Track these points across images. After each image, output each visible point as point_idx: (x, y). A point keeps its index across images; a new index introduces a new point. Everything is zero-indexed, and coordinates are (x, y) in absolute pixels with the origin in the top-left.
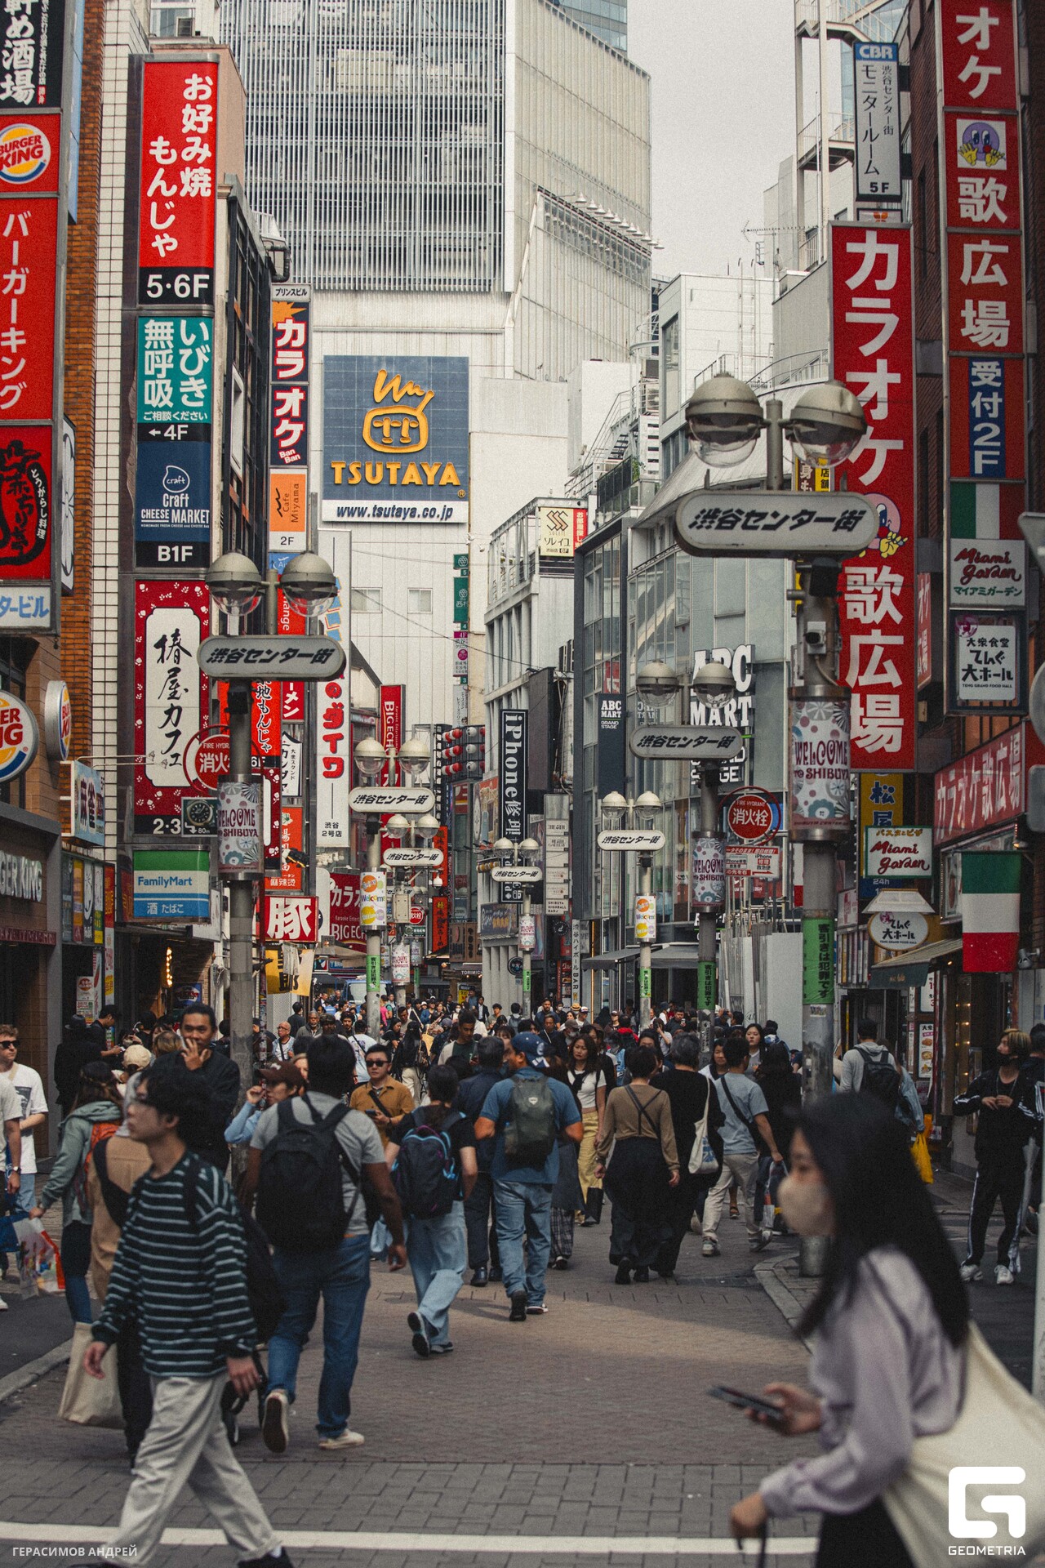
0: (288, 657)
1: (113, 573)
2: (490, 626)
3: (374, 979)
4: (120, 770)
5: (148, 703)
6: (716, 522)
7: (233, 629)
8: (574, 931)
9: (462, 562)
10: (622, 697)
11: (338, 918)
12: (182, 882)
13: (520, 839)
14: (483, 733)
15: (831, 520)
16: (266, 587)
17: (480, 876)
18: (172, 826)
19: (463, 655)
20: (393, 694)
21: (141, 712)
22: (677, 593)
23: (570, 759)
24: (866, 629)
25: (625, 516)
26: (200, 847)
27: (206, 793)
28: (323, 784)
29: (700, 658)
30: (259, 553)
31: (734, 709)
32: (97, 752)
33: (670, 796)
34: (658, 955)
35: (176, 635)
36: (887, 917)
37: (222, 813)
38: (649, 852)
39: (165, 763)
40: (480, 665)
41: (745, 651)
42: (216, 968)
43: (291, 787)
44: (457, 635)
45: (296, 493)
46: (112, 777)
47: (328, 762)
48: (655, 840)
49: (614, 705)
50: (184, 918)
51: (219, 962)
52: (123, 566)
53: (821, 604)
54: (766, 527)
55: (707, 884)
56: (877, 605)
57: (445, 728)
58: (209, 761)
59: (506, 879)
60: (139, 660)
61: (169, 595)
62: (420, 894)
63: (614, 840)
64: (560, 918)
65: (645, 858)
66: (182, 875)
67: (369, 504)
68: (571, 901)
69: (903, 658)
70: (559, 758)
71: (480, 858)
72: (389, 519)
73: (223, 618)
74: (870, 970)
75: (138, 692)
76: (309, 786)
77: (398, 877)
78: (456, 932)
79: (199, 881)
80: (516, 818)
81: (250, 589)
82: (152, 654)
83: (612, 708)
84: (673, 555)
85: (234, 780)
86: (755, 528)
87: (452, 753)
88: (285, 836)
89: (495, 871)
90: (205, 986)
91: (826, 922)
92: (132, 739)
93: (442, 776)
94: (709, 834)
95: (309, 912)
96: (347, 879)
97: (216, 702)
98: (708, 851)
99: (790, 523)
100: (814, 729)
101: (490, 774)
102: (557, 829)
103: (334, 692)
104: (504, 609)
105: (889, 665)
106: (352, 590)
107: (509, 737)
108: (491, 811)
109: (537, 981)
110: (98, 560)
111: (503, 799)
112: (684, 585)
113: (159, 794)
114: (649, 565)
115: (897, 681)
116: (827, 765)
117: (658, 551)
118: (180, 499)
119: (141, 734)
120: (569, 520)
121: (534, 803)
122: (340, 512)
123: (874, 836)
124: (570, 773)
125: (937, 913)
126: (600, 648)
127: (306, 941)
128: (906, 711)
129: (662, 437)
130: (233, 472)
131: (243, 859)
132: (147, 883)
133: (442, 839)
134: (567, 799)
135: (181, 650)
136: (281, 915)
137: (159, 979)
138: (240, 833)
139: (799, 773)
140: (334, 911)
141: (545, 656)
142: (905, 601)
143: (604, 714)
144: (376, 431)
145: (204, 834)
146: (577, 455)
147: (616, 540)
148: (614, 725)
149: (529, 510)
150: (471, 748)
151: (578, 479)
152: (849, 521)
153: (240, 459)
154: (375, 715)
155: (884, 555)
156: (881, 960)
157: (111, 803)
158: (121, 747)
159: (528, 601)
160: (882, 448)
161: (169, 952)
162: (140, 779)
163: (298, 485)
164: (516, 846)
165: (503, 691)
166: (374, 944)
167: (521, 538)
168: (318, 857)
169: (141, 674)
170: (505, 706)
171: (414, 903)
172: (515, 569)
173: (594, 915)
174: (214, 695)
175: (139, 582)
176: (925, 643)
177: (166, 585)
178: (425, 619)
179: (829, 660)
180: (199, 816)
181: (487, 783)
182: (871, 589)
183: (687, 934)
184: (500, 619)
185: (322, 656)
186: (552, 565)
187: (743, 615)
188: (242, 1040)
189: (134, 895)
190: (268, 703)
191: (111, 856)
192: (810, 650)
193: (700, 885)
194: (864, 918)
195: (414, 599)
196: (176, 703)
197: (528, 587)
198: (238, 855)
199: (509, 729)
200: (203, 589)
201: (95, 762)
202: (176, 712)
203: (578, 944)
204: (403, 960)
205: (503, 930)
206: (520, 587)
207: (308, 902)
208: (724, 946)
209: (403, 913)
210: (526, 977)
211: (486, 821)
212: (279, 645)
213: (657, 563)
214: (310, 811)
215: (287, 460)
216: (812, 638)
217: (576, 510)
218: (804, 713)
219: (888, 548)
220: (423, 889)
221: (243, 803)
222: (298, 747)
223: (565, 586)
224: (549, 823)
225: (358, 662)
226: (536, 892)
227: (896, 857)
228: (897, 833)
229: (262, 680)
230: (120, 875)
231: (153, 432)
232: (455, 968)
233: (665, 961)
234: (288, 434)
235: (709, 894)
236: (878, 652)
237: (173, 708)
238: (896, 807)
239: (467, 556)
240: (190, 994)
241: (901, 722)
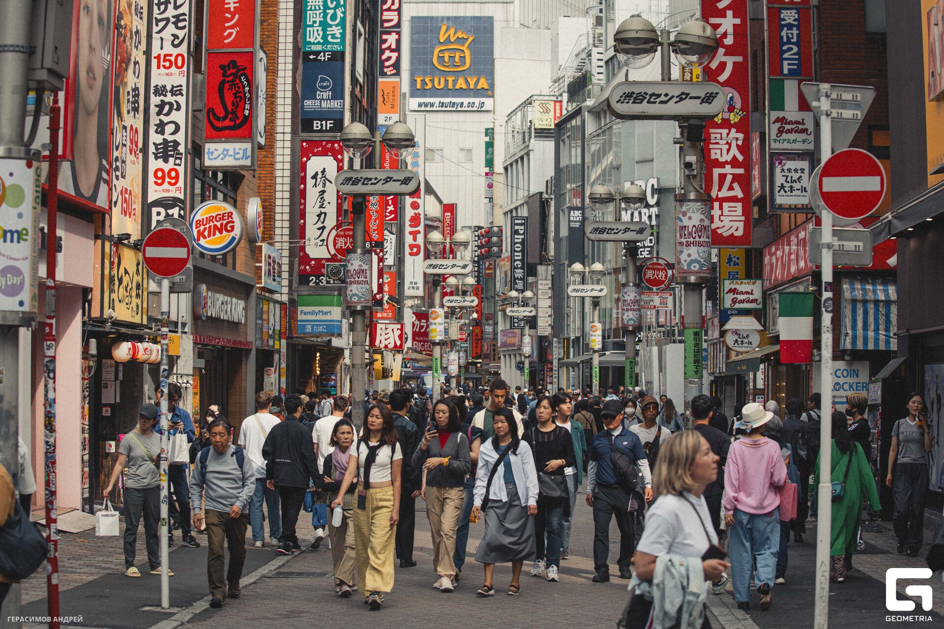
0: (387, 182)
1: (288, 137)
2: (506, 169)
3: (436, 370)
4: (290, 249)
5: (307, 211)
6: (632, 100)
7: (357, 165)
8: (554, 345)
9: (489, 132)
10: (582, 208)
11: (417, 338)
12: (326, 313)
13: (523, 291)
14: (501, 231)
15: (698, 98)
16: (375, 142)
17: (500, 313)
18: (320, 281)
19: (490, 186)
20: (450, 208)
21: (303, 215)
22: (614, 149)
23: (552, 245)
24: (722, 165)
25: (583, 104)
26: (336, 293)
27: (340, 261)
28: (408, 259)
29: (627, 185)
30: (372, 125)
31: (647, 215)
32: (278, 238)
33: (610, 266)
34: (603, 358)
35: (324, 171)
36: (736, 332)
37: (349, 271)
38: (598, 297)
39: (316, 244)
40: (500, 191)
41: (654, 181)
42: (345, 364)
43: (390, 260)
44: (487, 174)
45: (393, 92)
46: (286, 253)
47: (411, 247)
48: (601, 290)
49: (578, 213)
50: (327, 334)
51: (347, 361)
52: (294, 132)
53: (693, 146)
54: (661, 102)
55: (630, 313)
56: (728, 151)
57: (480, 228)
58: (341, 242)
59: (515, 314)
60: (302, 186)
61: (320, 149)
62: (465, 324)
63: (577, 291)
64: (546, 337)
65: (596, 302)
66: (326, 309)
67: (436, 100)
68: (553, 328)
69: (744, 181)
70: (546, 244)
71: (500, 303)
72: (448, 109)
73: (351, 161)
74: (726, 363)
75: (301, 204)
76: (400, 260)
77: (451, 313)
78: (485, 347)
79: (336, 313)
80: (521, 279)
81: (365, 143)
82: (310, 182)
83: (576, 215)
84: (611, 127)
85: (355, 252)
86: (655, 103)
87: (483, 242)
88: (386, 288)
89: (508, 310)
90: (339, 375)
91: (698, 330)
92: (298, 231)
93: (478, 256)
94: (631, 284)
95: (399, 332)
96: (422, 316)
97: (346, 211)
98: (631, 294)
99: (675, 99)
100: (690, 218)
101: (506, 254)
102: (544, 285)
103: (415, 206)
104: (514, 159)
105: (736, 185)
106: (426, 150)
107: (516, 232)
108: (506, 275)
109: (532, 374)
110: (279, 129)
111: (513, 268)
112: (618, 144)
113: (313, 262)
114: (597, 133)
115: (740, 195)
116: (697, 239)
117: (603, 124)
118: (327, 94)
119: (303, 228)
120: (552, 107)
121: (531, 271)
122: (420, 105)
123: (728, 285)
124: (552, 252)
125: (765, 330)
126: (569, 181)
127: (398, 349)
128: (746, 212)
129: (605, 59)
130: (357, 80)
131: (360, 298)
132: (306, 313)
133: (478, 290)
134: (550, 268)
135: (326, 180)
136: (383, 334)
137: (312, 370)
138: (359, 283)
139: (681, 244)
140: (415, 334)
141: (537, 185)
142: (745, 148)
143: (572, 219)
144: (441, 59)
145: (338, 284)
146: (556, 70)
147: (579, 119)
148: (577, 225)
149: (529, 102)
150: (495, 239)
151: (557, 84)
152: (709, 98)
153: (361, 72)
154: (440, 221)
155: (732, 122)
156: (733, 358)
157: (285, 268)
158: (291, 236)
159: (528, 154)
160: (730, 61)
161: (318, 354)
162: (302, 254)
163: (395, 87)
164: (521, 295)
165: (513, 206)
166: (437, 350)
167: (524, 117)
168: (405, 302)
169: (303, 194)
170: (514, 214)
171: (461, 329)
172: (521, 136)
173: (566, 336)
174: (345, 206)
175: (303, 141)
176: (756, 173)
177: (319, 143)
178: (469, 165)
179: (698, 177)
180: (335, 273)
181: (504, 260)
182: (725, 142)
183: (620, 346)
184: (511, 165)
185: (406, 181)
186: (542, 133)
187: (652, 160)
188: (358, 403)
189: (298, 321)
190: (377, 211)
191: (285, 298)
192: (687, 172)
193: (626, 314)
194: (723, 333)
195: (462, 155)
196: (323, 210)
197: (528, 146)
198: (357, 295)
199: (516, 227)
200: (339, 145)
201: (277, 244)
202: (323, 216)
203: (557, 352)
204: (454, 361)
205: (513, 345)
206: (522, 147)
207: (399, 326)
208: (641, 353)
209: (455, 334)
210: (526, 371)
211: (503, 281)
212: (382, 175)
213: (602, 131)
214: (400, 275)
215: (389, 73)
216: (688, 165)
217: (556, 102)
218: (684, 209)
219: (734, 118)
220: (467, 321)
221: (360, 266)
222: (394, 237)
223: (549, 146)
224: (540, 282)
225: (430, 190)
226: (532, 322)
227: (741, 297)
228: (741, 283)
229: (372, 195)
230: (290, 309)
231: (312, 57)
232: (485, 367)
233: (607, 362)
234: (389, 58)
235: (631, 319)
236: (729, 178)
237: (321, 213)
238: (741, 269)
239: (493, 129)
240: (330, 380)
241: (743, 218)
